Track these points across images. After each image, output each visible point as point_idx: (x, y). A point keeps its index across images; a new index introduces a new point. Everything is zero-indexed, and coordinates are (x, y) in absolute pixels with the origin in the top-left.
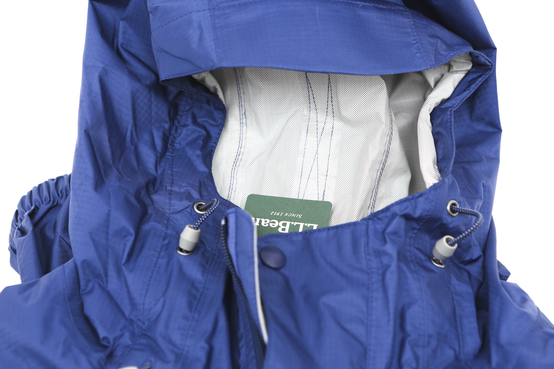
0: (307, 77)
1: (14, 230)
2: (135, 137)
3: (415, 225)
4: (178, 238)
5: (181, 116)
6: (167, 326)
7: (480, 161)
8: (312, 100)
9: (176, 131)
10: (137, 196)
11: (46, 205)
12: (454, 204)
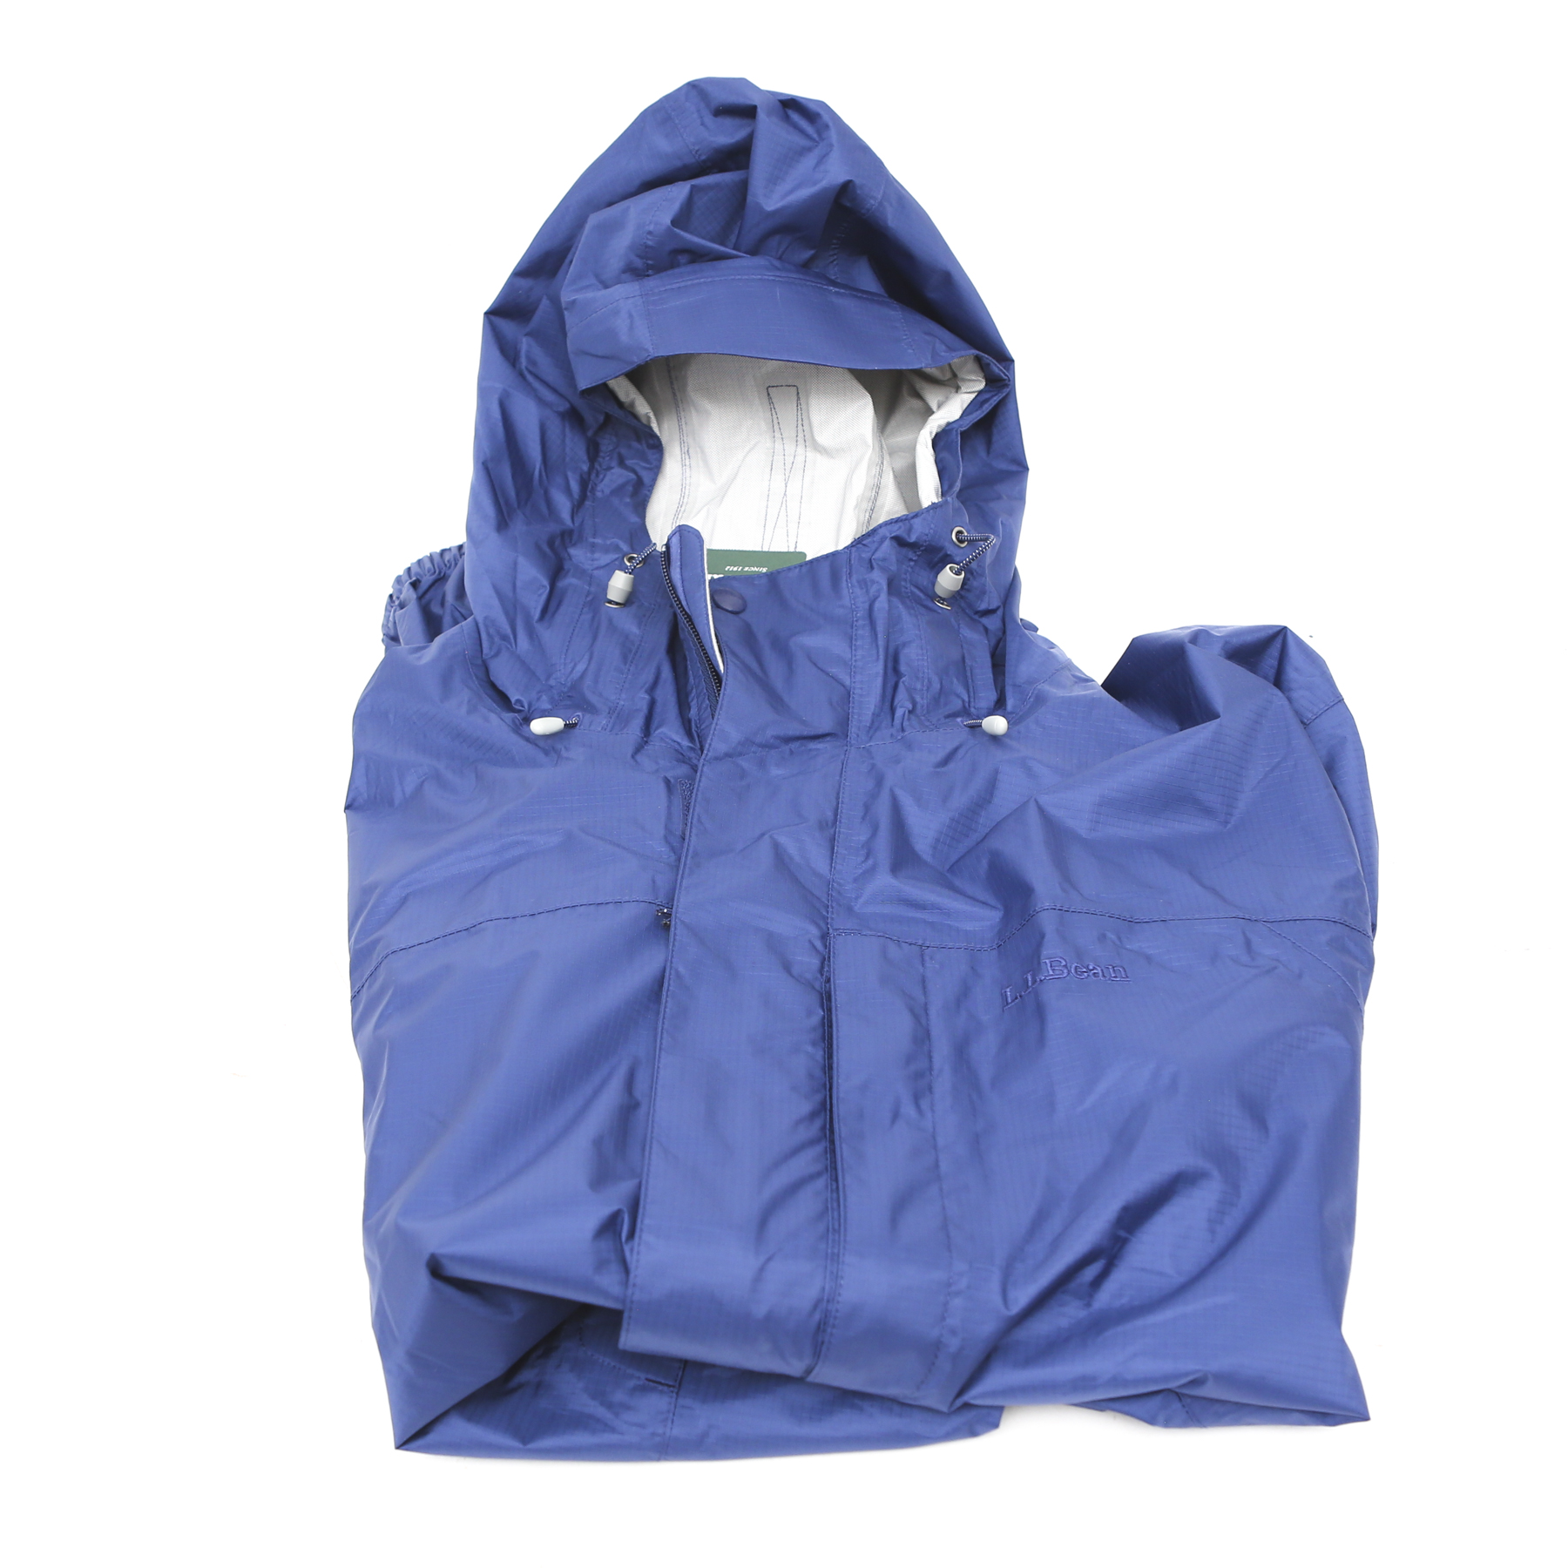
0: (769, 394)
1: (388, 613)
2: (545, 477)
3: (911, 555)
4: (605, 588)
5: (604, 458)
6: (596, 681)
7: (999, 498)
8: (776, 426)
9: (597, 475)
10: (551, 544)
11: (431, 575)
12: (959, 532)
